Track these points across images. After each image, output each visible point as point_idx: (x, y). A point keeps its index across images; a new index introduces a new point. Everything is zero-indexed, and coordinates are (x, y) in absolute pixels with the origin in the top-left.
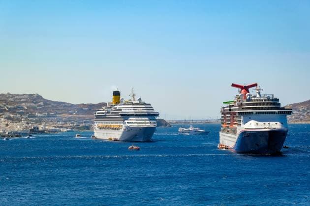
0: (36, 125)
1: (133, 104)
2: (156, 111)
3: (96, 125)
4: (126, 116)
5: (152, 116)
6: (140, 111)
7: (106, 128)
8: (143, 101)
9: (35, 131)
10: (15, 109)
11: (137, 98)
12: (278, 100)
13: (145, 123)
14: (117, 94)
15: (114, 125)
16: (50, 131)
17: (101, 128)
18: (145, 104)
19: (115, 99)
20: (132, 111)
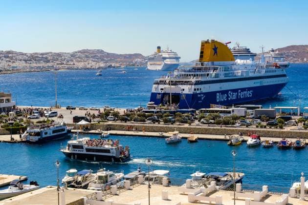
0: (111, 64)
1: (167, 52)
2: (179, 56)
3: (149, 63)
4: (165, 58)
5: (178, 58)
6: (172, 56)
7: (154, 64)
8: (172, 51)
9: (110, 66)
10: (94, 56)
11: (170, 49)
12: (249, 49)
13: (174, 62)
14: (159, 48)
15: (158, 63)
16: (118, 67)
17: (151, 65)
18: (173, 53)
19: (158, 50)
20: (167, 56)
